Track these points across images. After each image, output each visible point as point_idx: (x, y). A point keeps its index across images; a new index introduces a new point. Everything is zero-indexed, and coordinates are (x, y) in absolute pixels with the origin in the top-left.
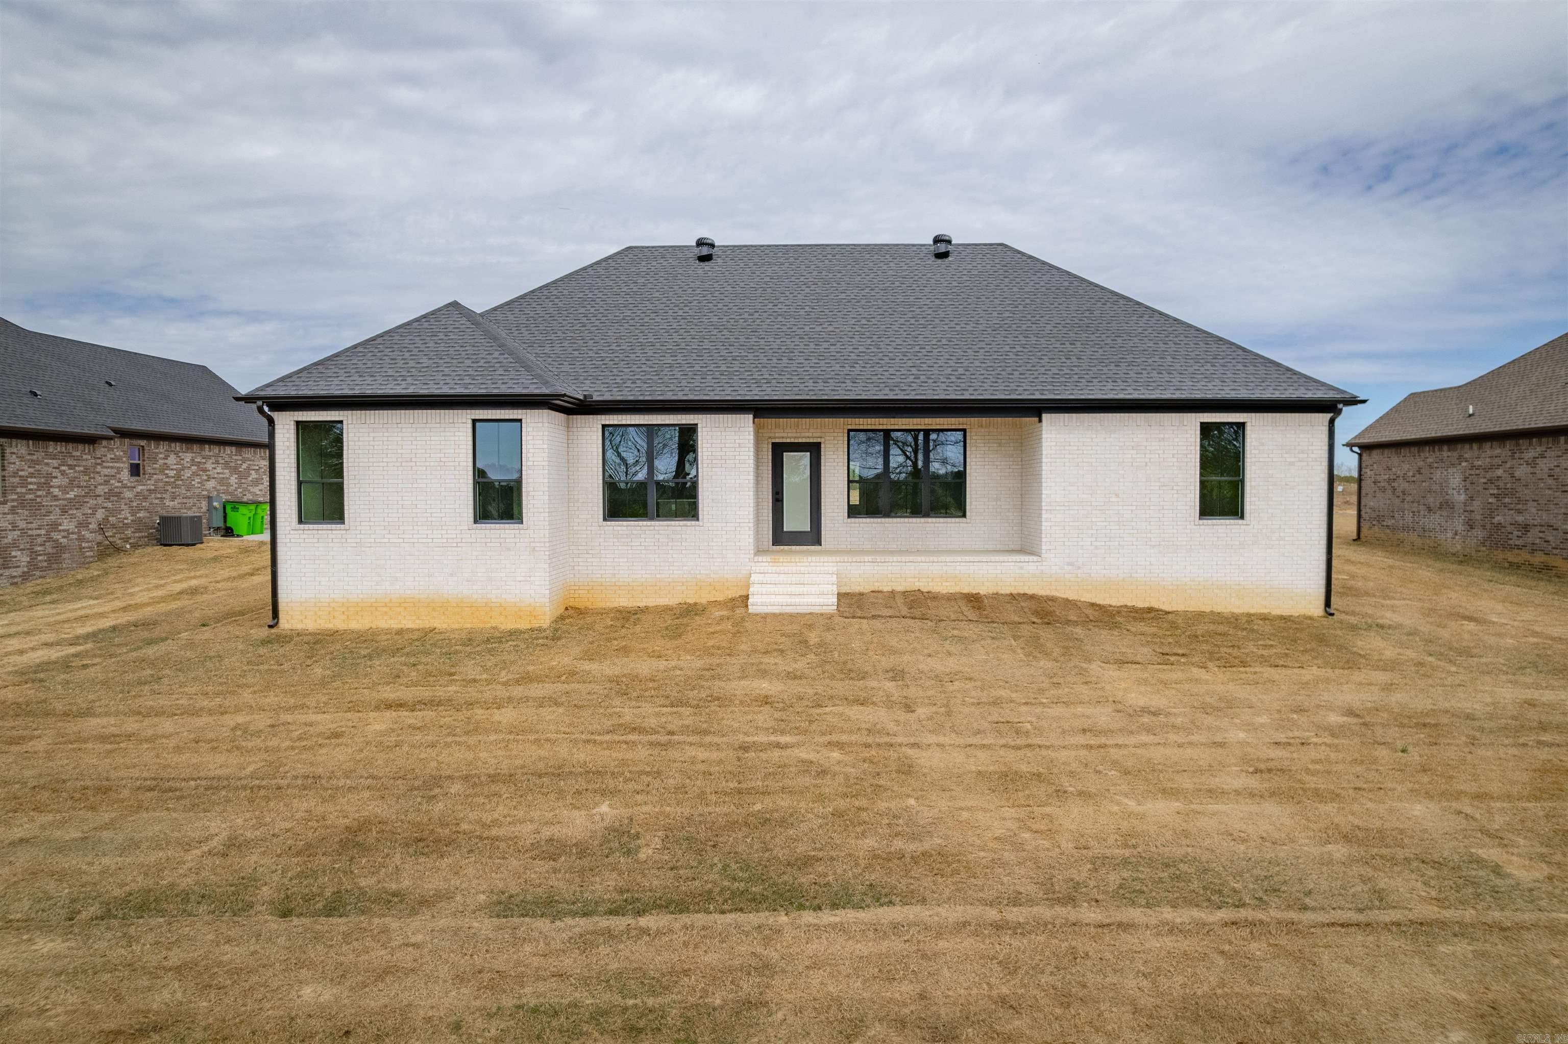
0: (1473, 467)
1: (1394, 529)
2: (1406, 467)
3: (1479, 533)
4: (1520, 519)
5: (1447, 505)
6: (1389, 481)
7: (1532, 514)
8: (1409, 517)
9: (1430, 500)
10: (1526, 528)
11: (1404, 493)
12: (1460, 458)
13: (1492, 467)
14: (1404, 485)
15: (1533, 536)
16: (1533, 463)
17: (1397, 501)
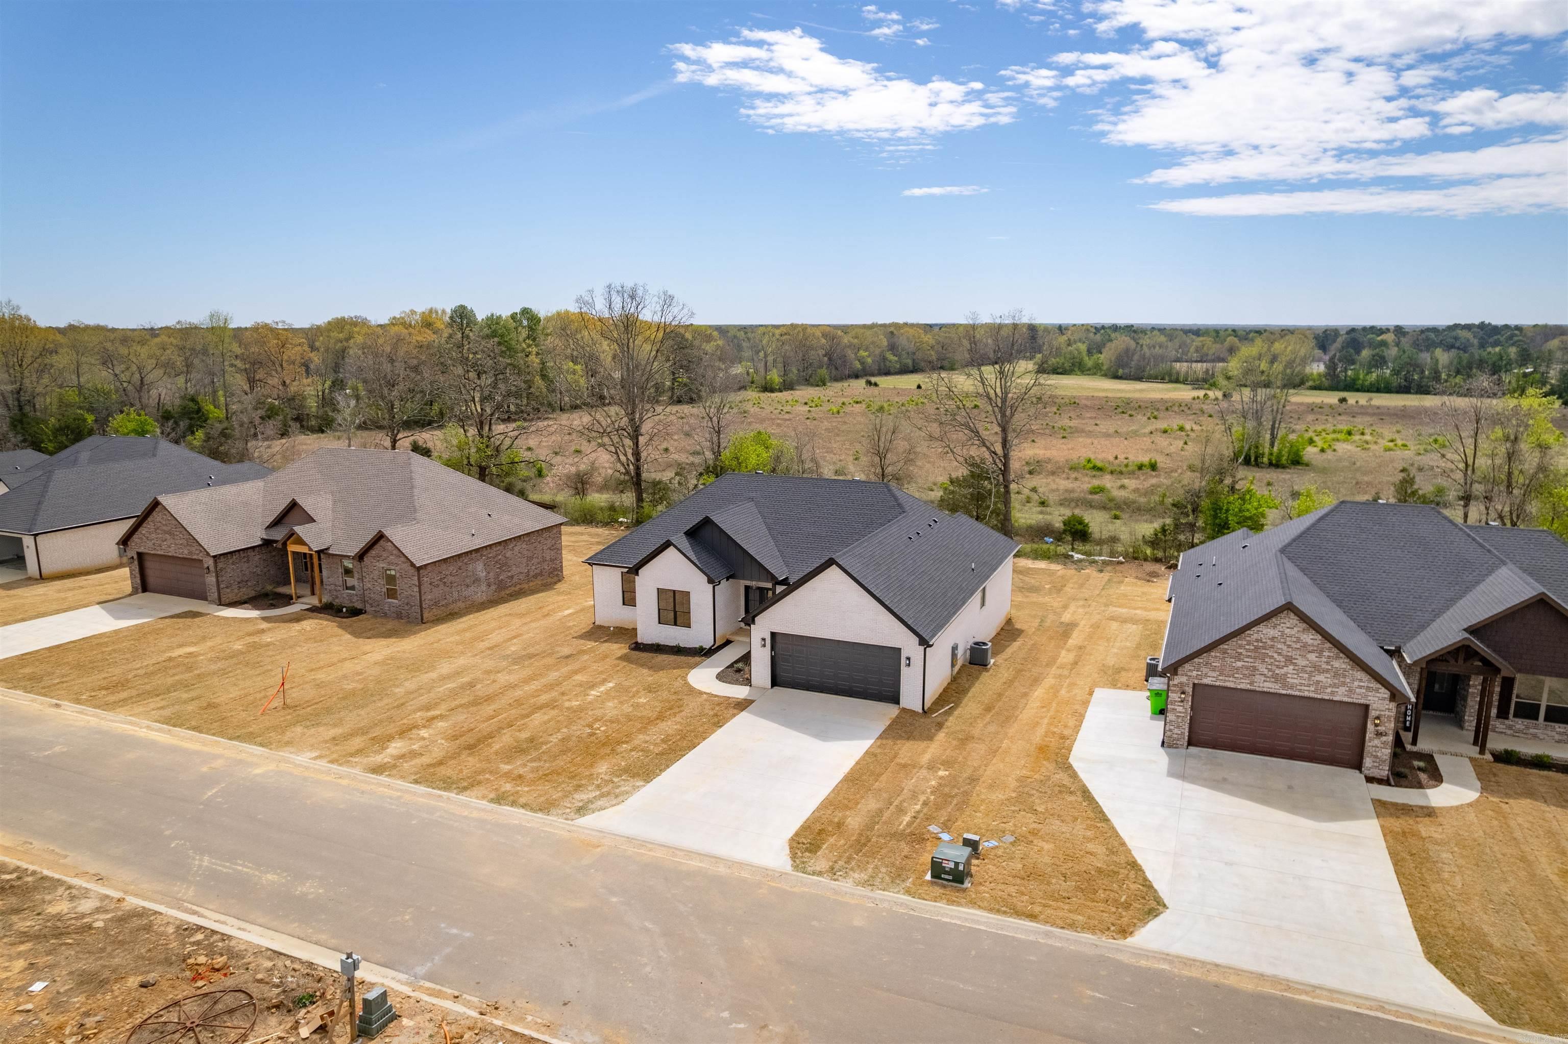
0: (488, 558)
1: (446, 605)
2: (451, 568)
3: (493, 587)
4: (510, 574)
5: (477, 581)
6: (441, 580)
7: (514, 570)
8: (455, 595)
9: (468, 581)
10: (512, 577)
11: (451, 583)
12: (482, 556)
13: (497, 555)
14: (451, 578)
15: (515, 580)
16: (512, 549)
17: (447, 589)
